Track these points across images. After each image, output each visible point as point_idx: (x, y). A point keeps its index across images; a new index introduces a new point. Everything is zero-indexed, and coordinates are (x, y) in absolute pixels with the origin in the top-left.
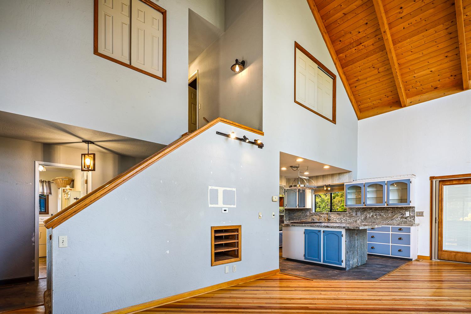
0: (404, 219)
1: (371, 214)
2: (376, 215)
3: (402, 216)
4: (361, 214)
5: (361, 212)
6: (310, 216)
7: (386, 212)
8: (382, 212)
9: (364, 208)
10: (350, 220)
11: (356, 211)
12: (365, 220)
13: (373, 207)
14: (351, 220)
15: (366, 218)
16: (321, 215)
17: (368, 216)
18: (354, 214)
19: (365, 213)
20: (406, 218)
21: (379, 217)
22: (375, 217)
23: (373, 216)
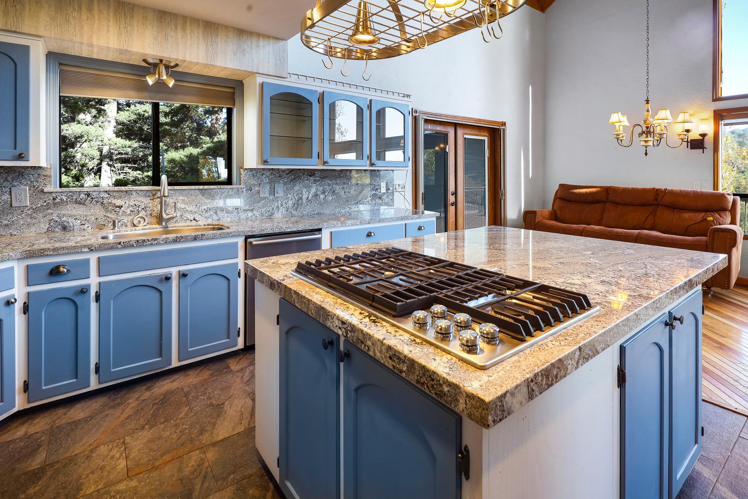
0: (377, 200)
1: (313, 190)
2: (324, 192)
3: (374, 192)
4: (287, 191)
5: (285, 184)
6: (36, 210)
7: (345, 183)
8: (337, 184)
9: (293, 170)
10: (250, 214)
11: (272, 183)
12: (297, 209)
13: (317, 170)
14: (255, 212)
15: (298, 204)
16: (118, 202)
17: (305, 197)
18: (265, 192)
19: (296, 188)
20: (380, 198)
21: (331, 198)
22: (322, 196)
23: (316, 195)
